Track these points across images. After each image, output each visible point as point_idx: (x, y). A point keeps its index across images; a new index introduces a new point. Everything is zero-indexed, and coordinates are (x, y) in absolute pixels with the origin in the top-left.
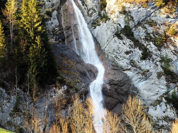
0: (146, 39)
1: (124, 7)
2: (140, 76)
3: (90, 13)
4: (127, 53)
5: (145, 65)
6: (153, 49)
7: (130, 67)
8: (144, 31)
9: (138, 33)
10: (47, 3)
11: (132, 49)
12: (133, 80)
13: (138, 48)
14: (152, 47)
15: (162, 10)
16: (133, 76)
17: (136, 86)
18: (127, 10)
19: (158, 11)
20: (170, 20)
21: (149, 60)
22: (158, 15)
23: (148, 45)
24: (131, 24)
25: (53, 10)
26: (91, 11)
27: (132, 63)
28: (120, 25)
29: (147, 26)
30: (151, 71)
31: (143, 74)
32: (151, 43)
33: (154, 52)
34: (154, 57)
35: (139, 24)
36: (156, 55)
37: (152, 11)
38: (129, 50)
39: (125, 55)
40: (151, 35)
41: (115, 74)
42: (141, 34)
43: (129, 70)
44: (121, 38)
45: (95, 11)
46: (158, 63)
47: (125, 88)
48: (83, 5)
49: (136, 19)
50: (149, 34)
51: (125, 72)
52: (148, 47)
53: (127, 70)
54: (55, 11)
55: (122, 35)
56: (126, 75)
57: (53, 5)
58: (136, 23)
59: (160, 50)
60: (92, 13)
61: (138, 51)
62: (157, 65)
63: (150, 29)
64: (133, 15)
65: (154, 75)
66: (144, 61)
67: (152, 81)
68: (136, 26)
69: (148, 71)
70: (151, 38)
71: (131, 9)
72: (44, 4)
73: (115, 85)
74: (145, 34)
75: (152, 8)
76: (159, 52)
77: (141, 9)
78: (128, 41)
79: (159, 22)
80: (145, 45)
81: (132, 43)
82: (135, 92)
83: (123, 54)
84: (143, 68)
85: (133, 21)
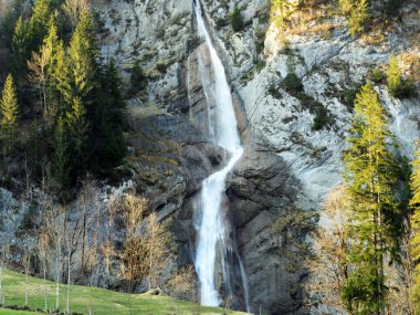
0: (327, 94)
1: (287, 43)
2: (308, 158)
3: (238, 60)
4: (286, 120)
5: (319, 139)
6: (339, 109)
7: (289, 144)
8: (323, 80)
9: (311, 85)
10: (161, 52)
11: (296, 114)
12: (294, 166)
13: (308, 110)
14: (336, 107)
15: (361, 41)
16: (294, 161)
17: (299, 177)
18: (293, 47)
19: (353, 44)
20: (375, 56)
21: (328, 129)
22: (354, 50)
23: (329, 104)
24: (299, 70)
25: (172, 63)
26: (241, 57)
27: (295, 138)
28: (279, 74)
29: (330, 71)
30: (329, 149)
31: (314, 155)
32: (335, 100)
33: (341, 115)
34: (339, 123)
35: (315, 68)
36: (344, 120)
37: (342, 44)
38: (290, 114)
39: (282, 124)
40: (338, 86)
41: (258, 158)
42: (318, 86)
43: (289, 149)
44: (279, 96)
45: (247, 56)
46: (346, 134)
47: (275, 183)
48: (228, 48)
49: (309, 62)
50: (333, 85)
51: (280, 154)
52: (329, 108)
53: (283, 150)
54: (176, 64)
55: (281, 91)
56: (280, 160)
57: (173, 54)
58: (310, 68)
59: (351, 111)
60: (241, 61)
61: (309, 115)
62: (344, 138)
63: (336, 76)
64: (304, 54)
65: (336, 156)
66: (317, 133)
67: (332, 167)
68: (308, 74)
69: (325, 149)
70: (336, 90)
71: (300, 46)
72: (156, 54)
73: (256, 177)
74: (326, 86)
75: (342, 40)
76: (349, 115)
77: (321, 42)
78: (290, 101)
79: (354, 62)
80: (325, 104)
81: (298, 103)
82: (296, 188)
83: (279, 124)
84: (314, 144)
85: (304, 64)
